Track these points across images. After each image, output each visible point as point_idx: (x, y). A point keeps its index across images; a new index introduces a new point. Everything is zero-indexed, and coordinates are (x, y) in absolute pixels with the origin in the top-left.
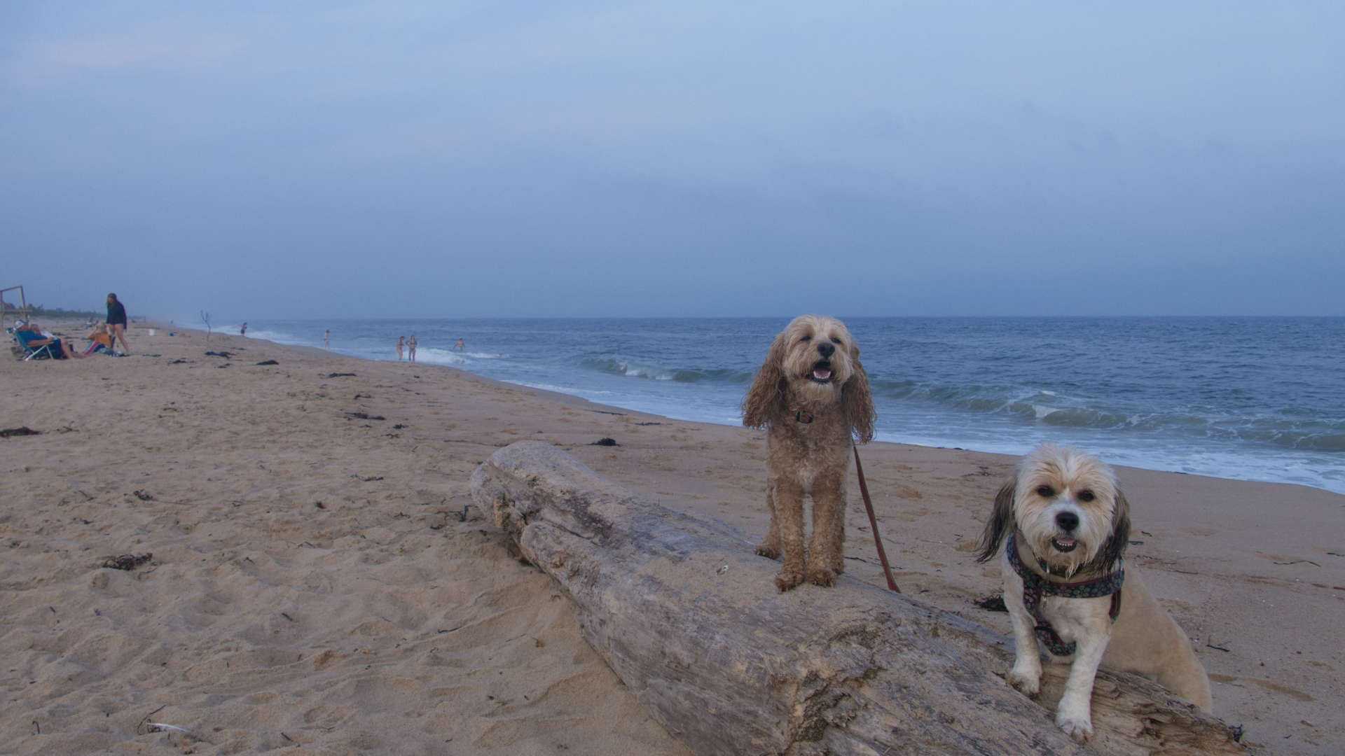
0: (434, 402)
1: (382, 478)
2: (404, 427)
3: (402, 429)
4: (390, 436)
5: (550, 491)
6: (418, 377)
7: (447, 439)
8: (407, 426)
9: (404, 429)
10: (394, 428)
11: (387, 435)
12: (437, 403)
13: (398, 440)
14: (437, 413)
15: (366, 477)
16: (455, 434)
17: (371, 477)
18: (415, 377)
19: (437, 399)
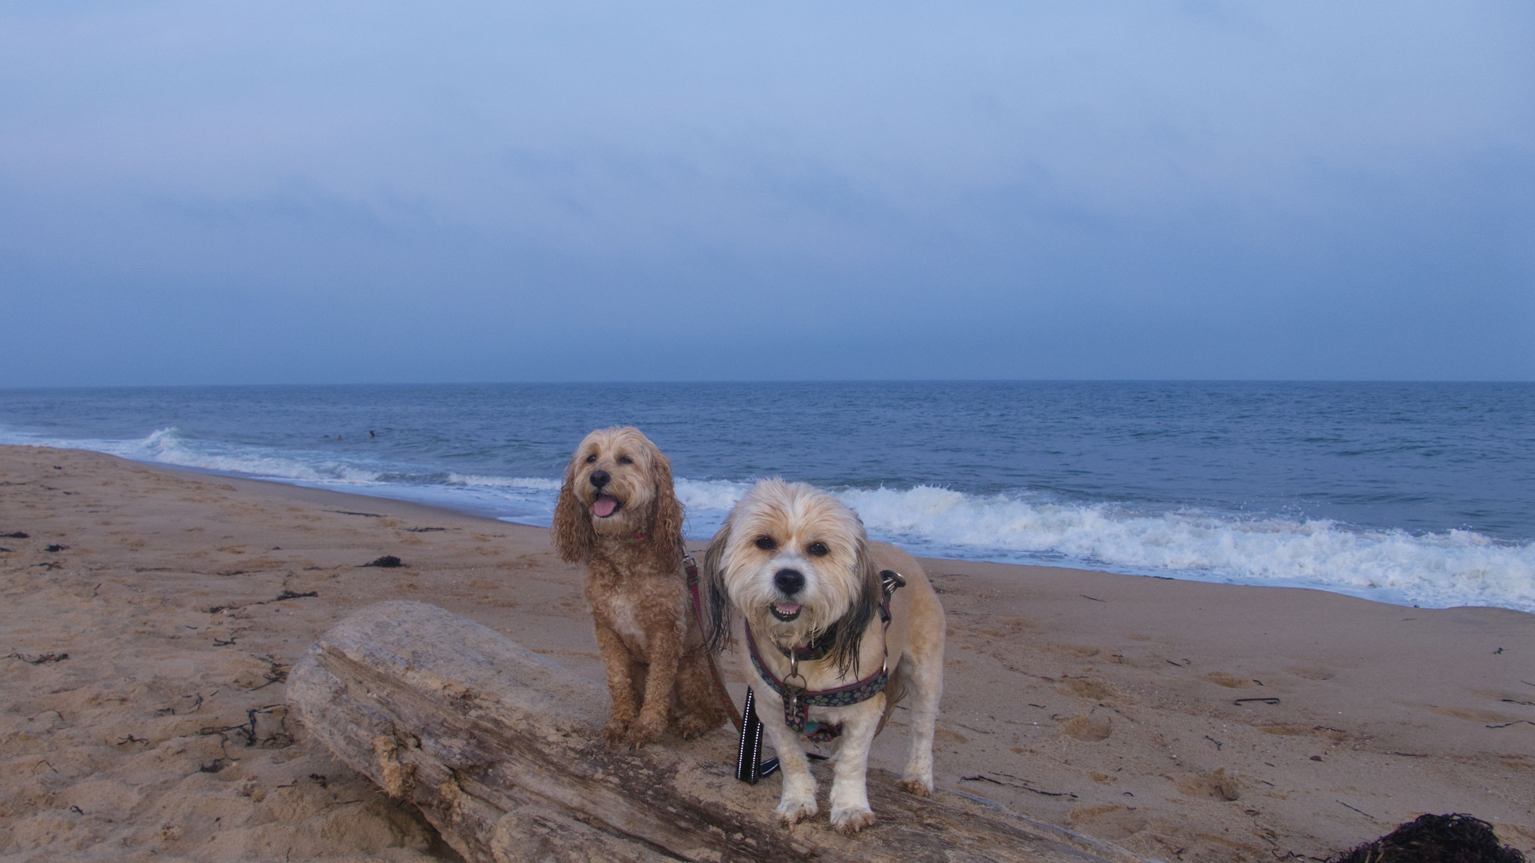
0: (96, 505)
1: (65, 656)
2: (63, 549)
3: (60, 551)
4: (47, 567)
5: (523, 726)
6: (60, 468)
7: (140, 567)
8: (68, 548)
9: (64, 552)
10: (46, 550)
11: (41, 565)
12: (101, 506)
13: (61, 572)
14: (106, 524)
15: (36, 654)
16: (146, 557)
17: (45, 654)
18: (55, 467)
19: (100, 501)
